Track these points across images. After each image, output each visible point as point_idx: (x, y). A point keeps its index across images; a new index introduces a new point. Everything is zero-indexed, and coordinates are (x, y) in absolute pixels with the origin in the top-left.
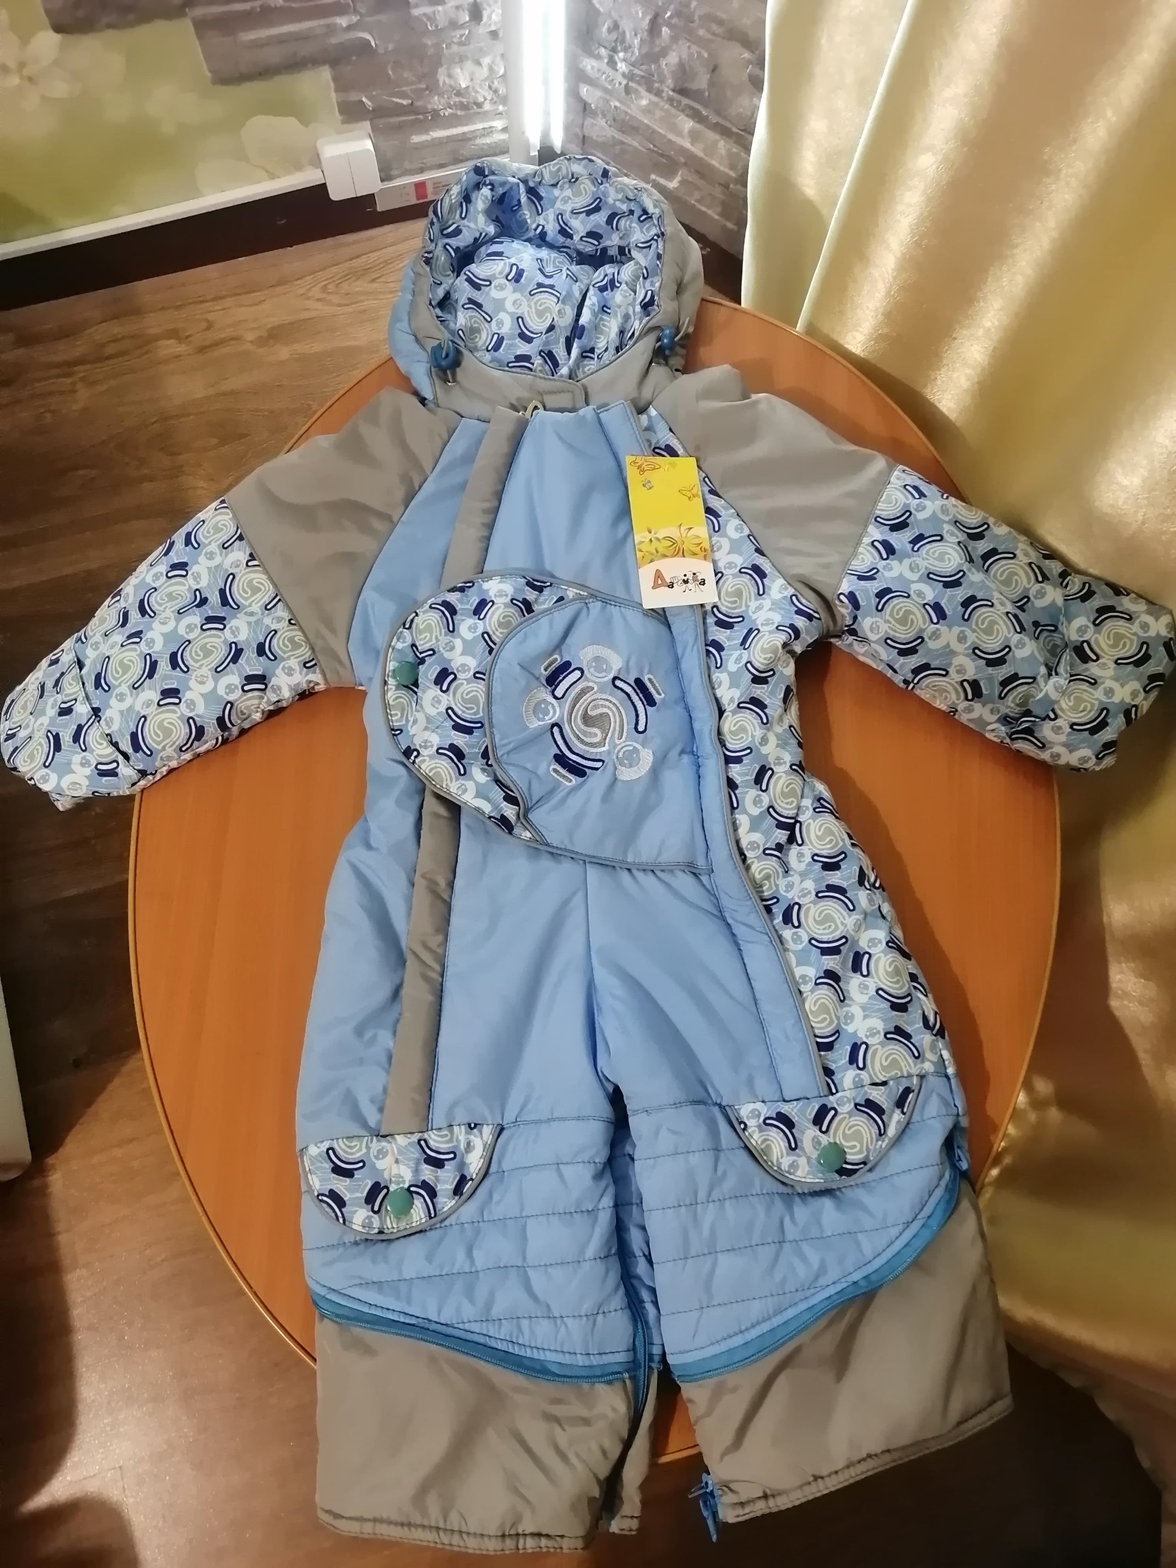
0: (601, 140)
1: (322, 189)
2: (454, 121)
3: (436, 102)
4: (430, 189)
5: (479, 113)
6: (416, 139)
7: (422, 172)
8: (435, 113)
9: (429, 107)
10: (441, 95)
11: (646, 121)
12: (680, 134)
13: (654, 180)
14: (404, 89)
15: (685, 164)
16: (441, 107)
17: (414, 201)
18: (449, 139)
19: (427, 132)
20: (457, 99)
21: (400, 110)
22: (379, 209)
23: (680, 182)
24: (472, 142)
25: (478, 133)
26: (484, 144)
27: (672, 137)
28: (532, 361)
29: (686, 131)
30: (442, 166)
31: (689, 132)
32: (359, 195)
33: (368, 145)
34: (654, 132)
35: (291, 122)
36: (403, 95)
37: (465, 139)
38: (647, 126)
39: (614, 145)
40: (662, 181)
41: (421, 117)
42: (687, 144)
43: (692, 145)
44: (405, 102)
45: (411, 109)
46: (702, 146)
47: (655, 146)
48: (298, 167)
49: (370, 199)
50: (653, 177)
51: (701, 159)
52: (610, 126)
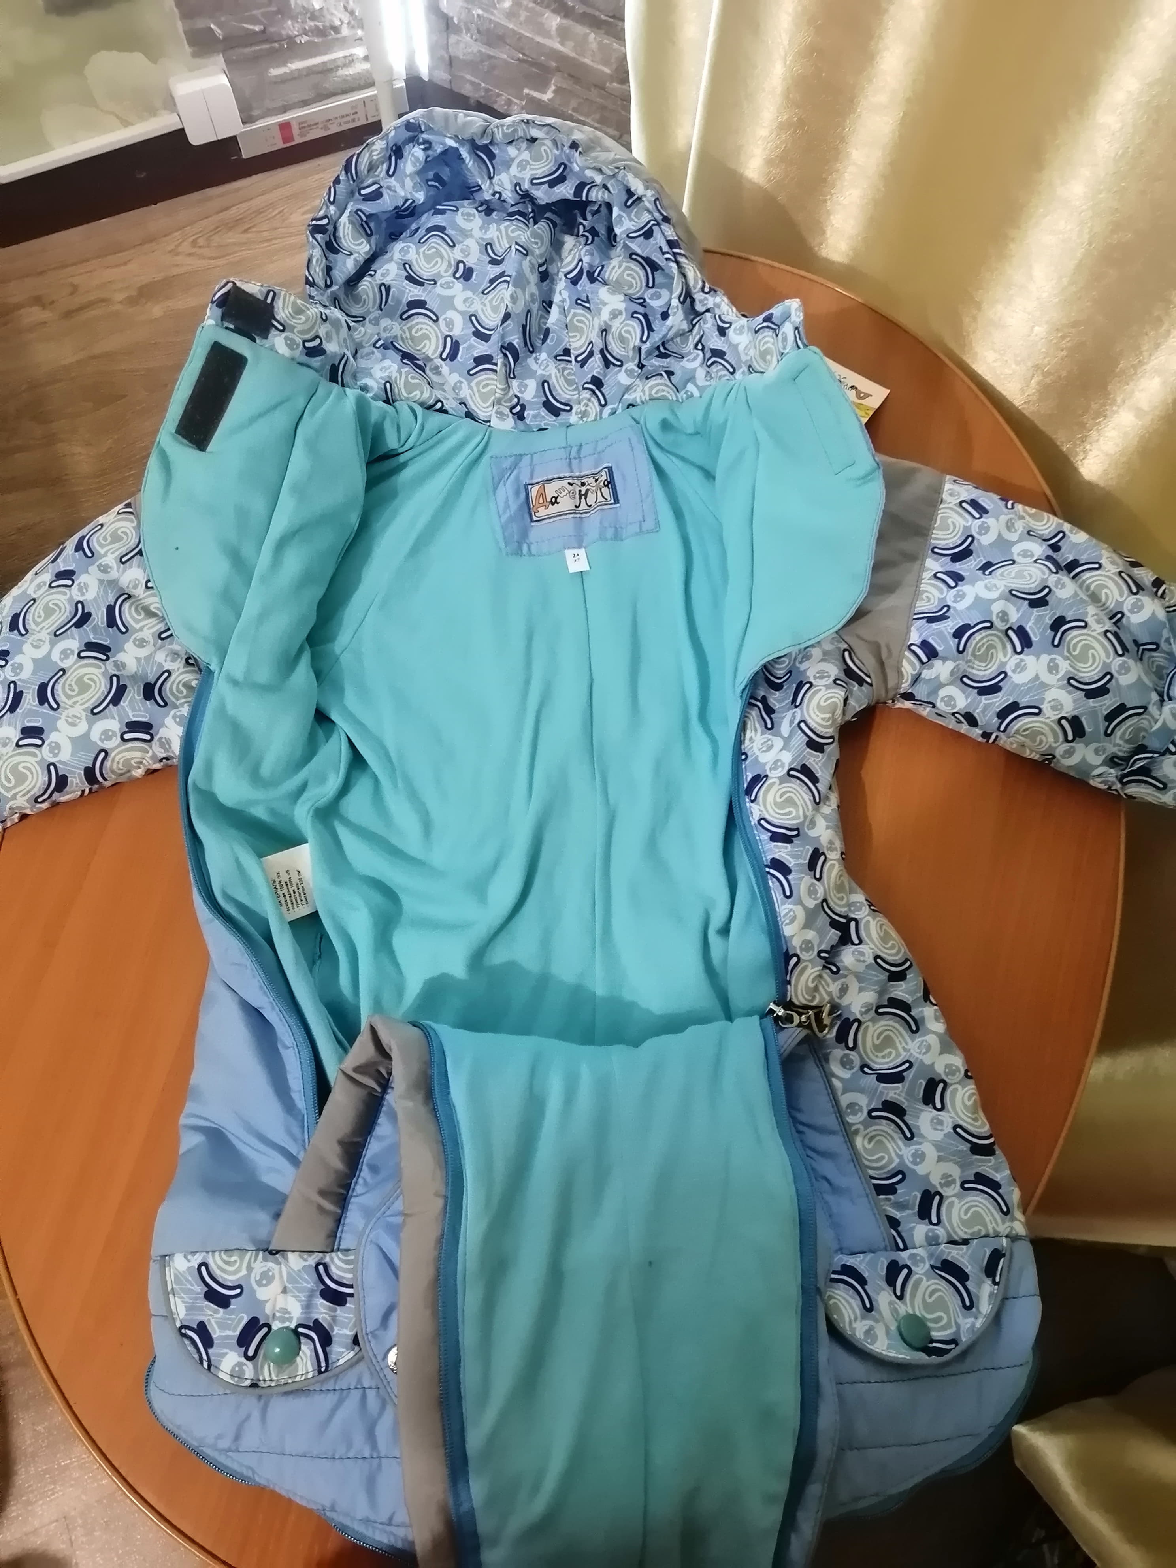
0: (469, 58)
1: (180, 134)
2: (311, 50)
3: (291, 28)
4: (295, 130)
5: (338, 39)
6: (275, 72)
7: (285, 112)
8: (291, 39)
9: (284, 32)
10: (294, 18)
11: (511, 26)
12: (547, 34)
13: (528, 95)
14: (255, 12)
15: (558, 69)
16: (296, 33)
17: (280, 145)
18: (310, 71)
19: (284, 64)
20: (312, 24)
21: (251, 39)
22: (244, 156)
23: (555, 92)
24: (334, 74)
25: (339, 63)
26: (346, 76)
27: (539, 39)
28: (494, 361)
29: (554, 29)
30: (305, 103)
31: (557, 29)
32: (220, 138)
33: (224, 80)
34: (521, 37)
35: (138, 59)
36: (254, 21)
37: (326, 70)
38: (513, 30)
39: (482, 61)
40: (536, 94)
41: (276, 45)
42: (557, 46)
43: (562, 44)
44: (257, 28)
45: (264, 37)
46: (571, 44)
47: (524, 54)
48: (152, 112)
49: (232, 142)
50: (526, 91)
51: (574, 59)
52: (476, 40)
